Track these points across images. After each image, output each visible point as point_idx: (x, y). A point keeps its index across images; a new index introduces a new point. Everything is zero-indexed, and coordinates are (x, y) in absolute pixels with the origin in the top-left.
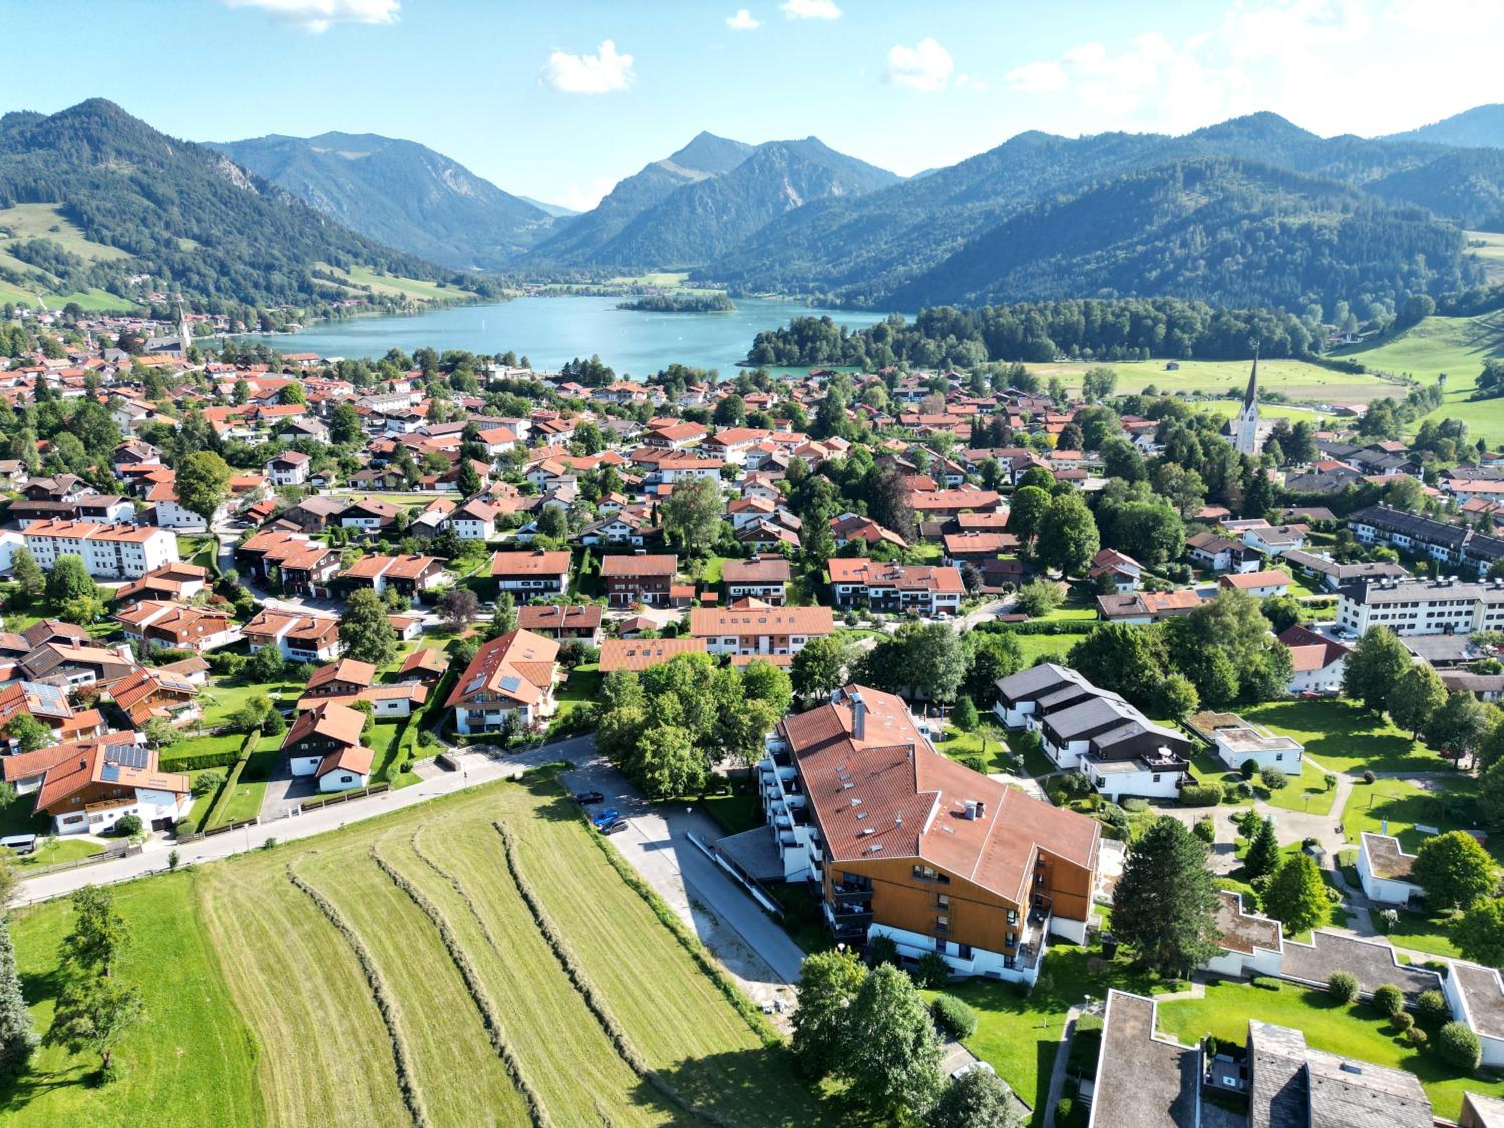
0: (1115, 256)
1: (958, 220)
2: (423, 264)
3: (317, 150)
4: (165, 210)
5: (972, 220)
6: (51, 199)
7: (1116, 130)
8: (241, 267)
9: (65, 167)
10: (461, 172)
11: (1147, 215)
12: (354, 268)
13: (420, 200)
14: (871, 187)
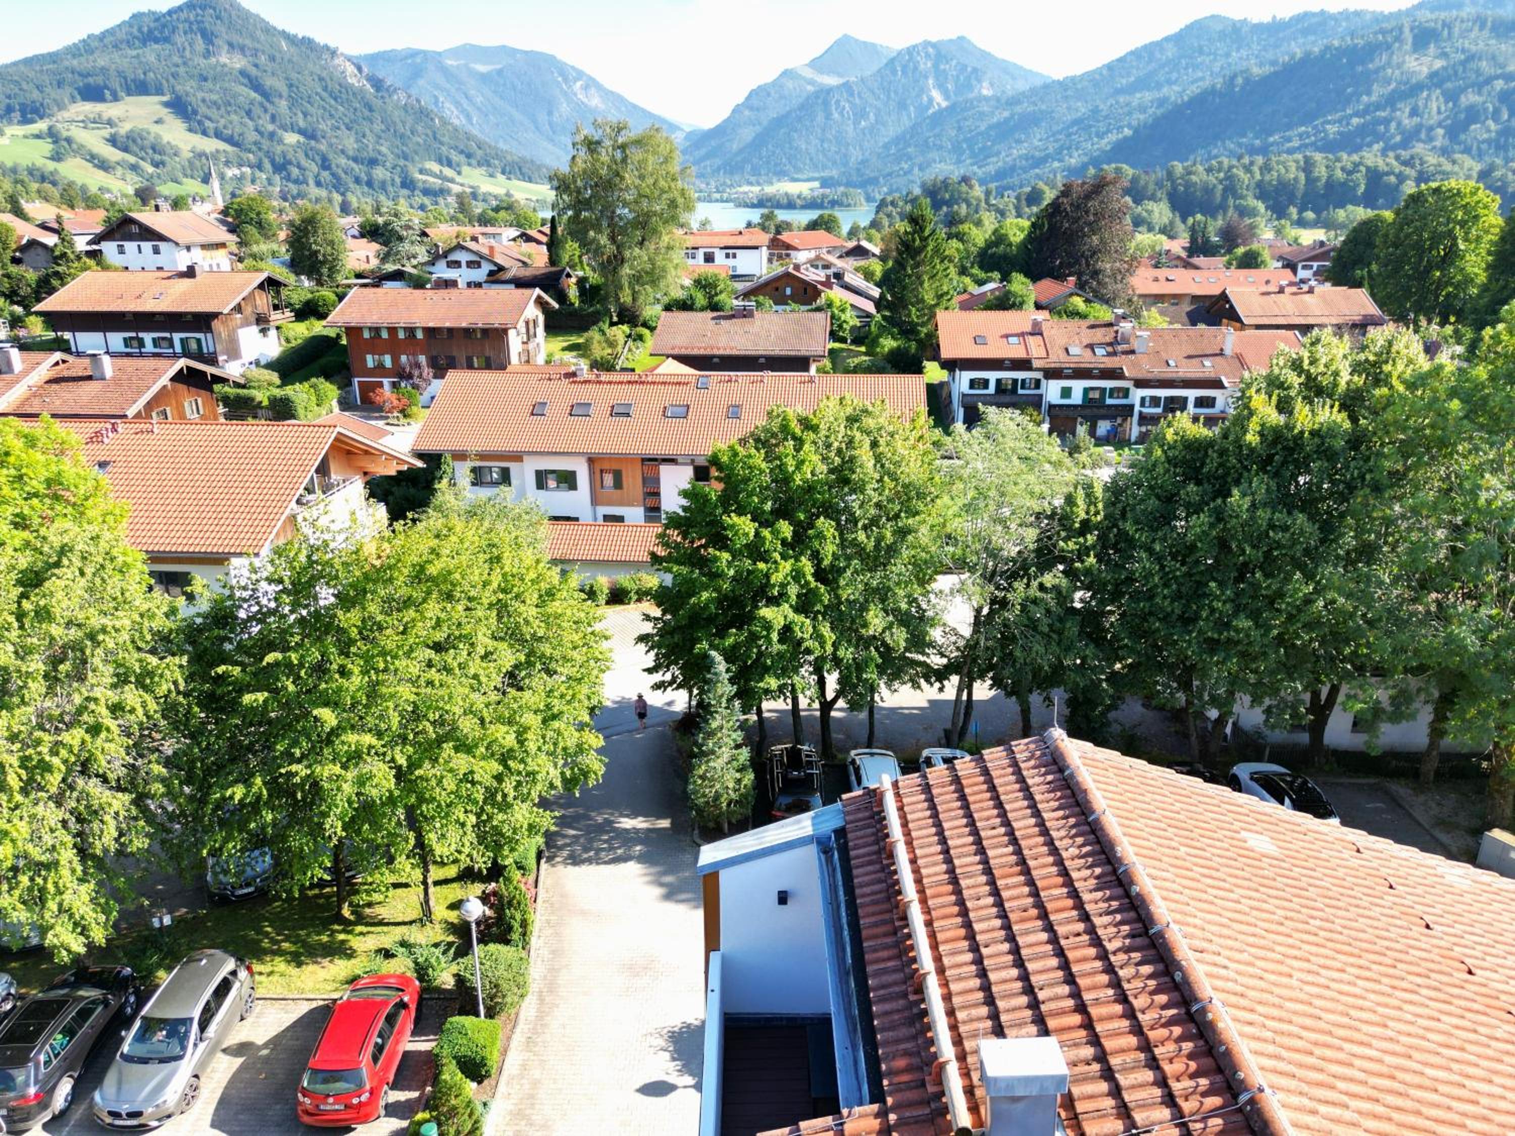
0: (1325, 131)
1: (1126, 109)
2: (539, 168)
3: (449, 62)
4: (272, 103)
5: (1142, 109)
6: (159, 92)
7: (1316, 9)
8: (343, 161)
9: (176, 59)
10: (591, 84)
11: (1365, 82)
12: (465, 169)
13: (550, 113)
14: (1022, 86)
